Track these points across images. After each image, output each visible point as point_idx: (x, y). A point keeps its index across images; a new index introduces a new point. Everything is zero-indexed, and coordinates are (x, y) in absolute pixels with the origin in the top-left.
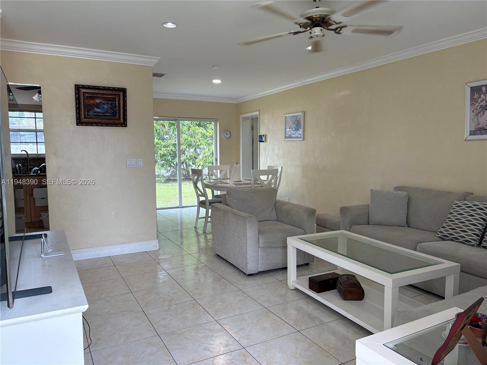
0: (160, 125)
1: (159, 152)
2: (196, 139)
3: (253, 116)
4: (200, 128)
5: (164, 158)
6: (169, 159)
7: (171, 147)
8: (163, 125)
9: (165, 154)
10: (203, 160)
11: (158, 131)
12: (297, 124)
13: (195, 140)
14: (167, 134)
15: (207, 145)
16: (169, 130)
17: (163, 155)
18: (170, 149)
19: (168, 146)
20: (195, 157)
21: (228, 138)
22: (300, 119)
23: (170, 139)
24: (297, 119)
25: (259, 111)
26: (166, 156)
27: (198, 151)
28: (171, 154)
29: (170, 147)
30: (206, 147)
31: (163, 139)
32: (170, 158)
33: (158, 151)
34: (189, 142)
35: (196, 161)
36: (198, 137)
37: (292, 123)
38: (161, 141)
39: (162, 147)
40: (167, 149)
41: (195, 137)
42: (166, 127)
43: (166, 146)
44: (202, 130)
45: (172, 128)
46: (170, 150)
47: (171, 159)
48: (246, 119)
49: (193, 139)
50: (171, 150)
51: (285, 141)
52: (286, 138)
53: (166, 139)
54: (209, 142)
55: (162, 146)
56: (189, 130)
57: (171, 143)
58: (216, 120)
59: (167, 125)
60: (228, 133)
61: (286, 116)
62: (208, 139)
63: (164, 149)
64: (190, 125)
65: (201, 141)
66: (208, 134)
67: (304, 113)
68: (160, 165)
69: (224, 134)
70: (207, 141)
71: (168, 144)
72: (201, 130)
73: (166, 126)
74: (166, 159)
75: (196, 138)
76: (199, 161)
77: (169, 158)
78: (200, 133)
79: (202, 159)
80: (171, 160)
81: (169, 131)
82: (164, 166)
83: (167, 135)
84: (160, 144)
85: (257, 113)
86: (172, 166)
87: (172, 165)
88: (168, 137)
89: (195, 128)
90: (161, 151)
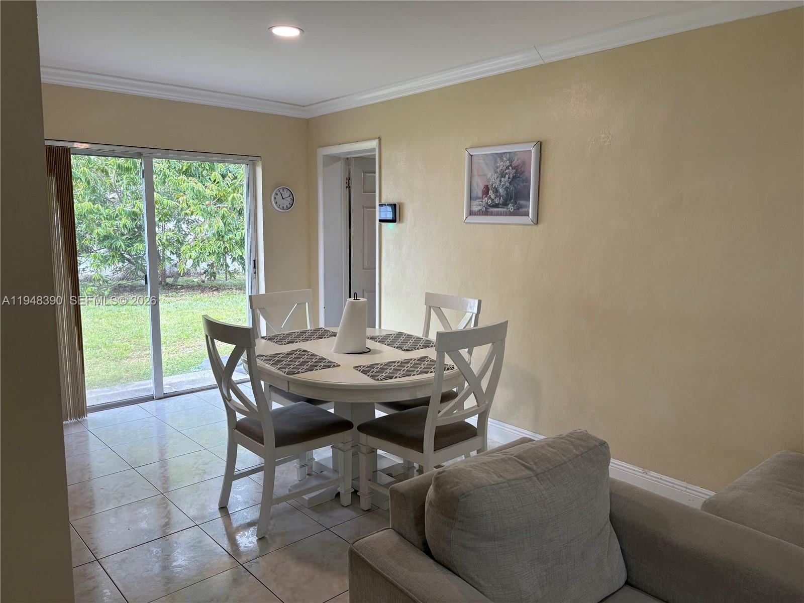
0: (97, 170)
1: (96, 231)
2: (181, 202)
3: (350, 153)
4: (190, 179)
5: (106, 243)
6: (120, 246)
7: (124, 220)
8: (102, 171)
9: (110, 233)
10: (197, 248)
11: (92, 183)
12: (514, 178)
13: (178, 204)
14: (112, 191)
15: (205, 215)
16: (119, 181)
17: (105, 236)
18: (121, 223)
19: (116, 217)
20: (178, 241)
21: (285, 207)
22: (525, 164)
23: (121, 201)
24: (515, 163)
25: (380, 139)
26: (113, 239)
27: (184, 226)
28: (123, 234)
29: (121, 219)
30: (203, 220)
31: (104, 202)
32: (122, 244)
33: (93, 229)
34: (164, 208)
35: (182, 249)
36: (185, 197)
37: (496, 172)
38: (100, 207)
39: (103, 219)
40: (115, 223)
41: (178, 198)
42: (112, 176)
43: (111, 217)
44: (195, 184)
45: (124, 177)
46: (121, 226)
47: (125, 245)
48: (332, 159)
49: (174, 203)
50: (125, 226)
51: (467, 223)
52: (471, 213)
53: (112, 200)
54: (209, 209)
55: (102, 217)
56: (164, 182)
57: (123, 210)
58: (255, 159)
59: (114, 171)
60: (286, 194)
61: (473, 152)
62: (207, 202)
63: (108, 223)
64: (167, 171)
65: (192, 208)
66: (208, 192)
67: (540, 145)
68: (99, 259)
69: (275, 198)
70: (204, 207)
71: (117, 212)
72: (193, 183)
73: (109, 172)
74: (111, 245)
75: (180, 199)
76: (190, 250)
77: (120, 243)
78: (189, 189)
79: (195, 245)
80: (123, 247)
81: (117, 184)
82: (107, 260)
83: (114, 191)
84: (97, 213)
85: (374, 144)
86: (128, 260)
87: (126, 256)
88: (116, 197)
89: (179, 178)
90: (100, 229)
